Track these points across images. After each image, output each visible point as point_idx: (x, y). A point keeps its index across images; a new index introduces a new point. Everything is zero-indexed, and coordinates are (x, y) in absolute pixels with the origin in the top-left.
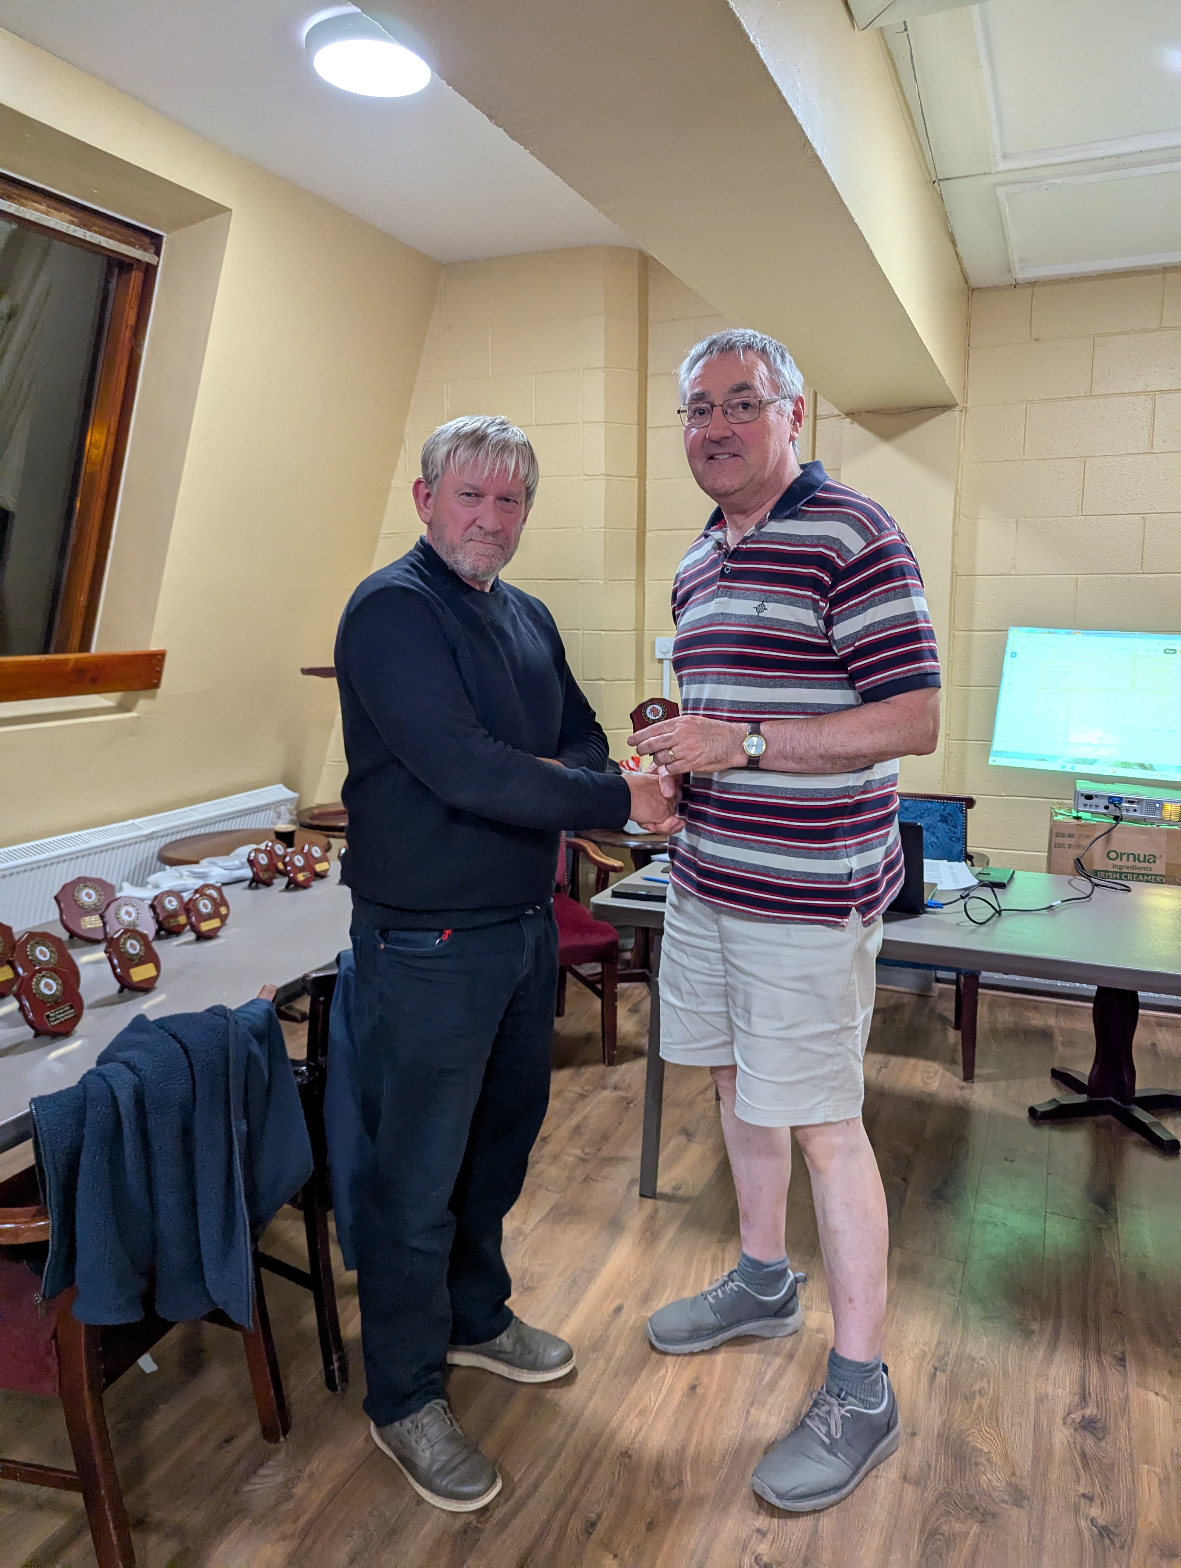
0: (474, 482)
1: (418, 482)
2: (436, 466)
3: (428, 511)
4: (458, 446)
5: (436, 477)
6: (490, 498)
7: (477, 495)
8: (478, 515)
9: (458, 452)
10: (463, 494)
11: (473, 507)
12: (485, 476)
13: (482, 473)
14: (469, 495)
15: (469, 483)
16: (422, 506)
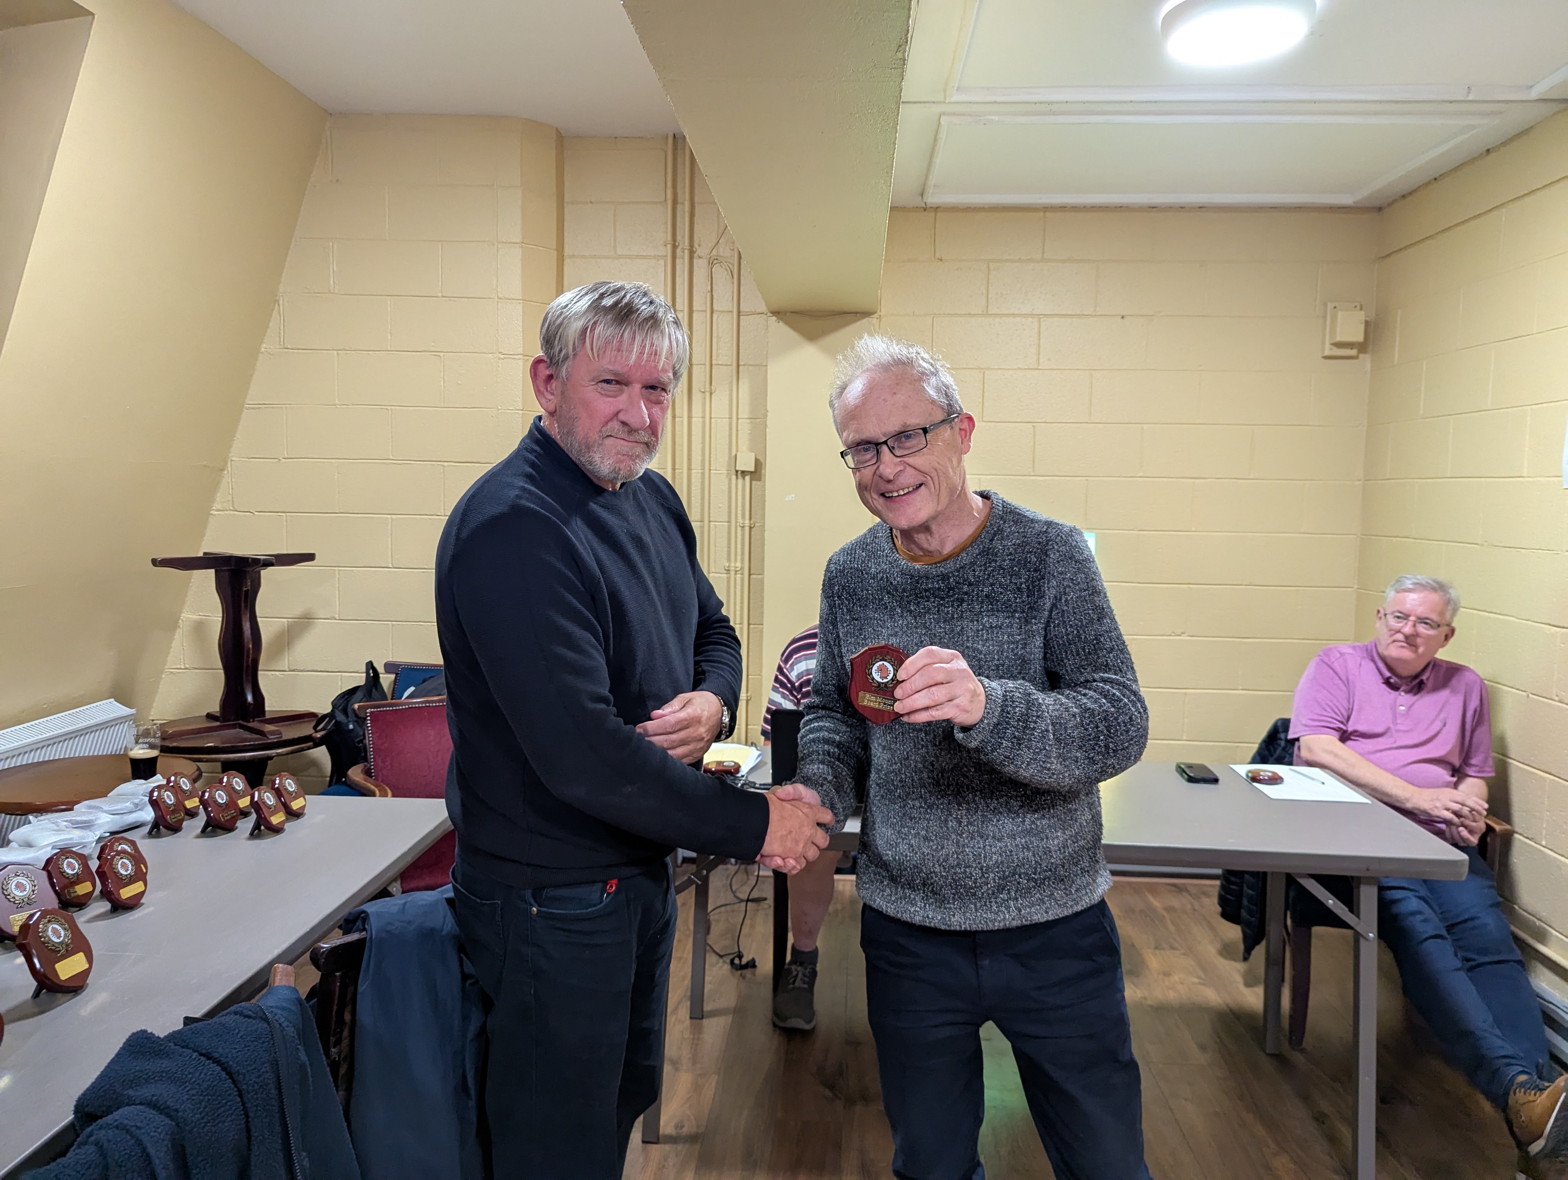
0: (617, 368)
1: (538, 362)
2: (567, 346)
3: (550, 397)
4: (595, 323)
5: (566, 357)
6: (637, 387)
7: (618, 382)
8: (621, 407)
9: (597, 332)
10: (601, 382)
11: (615, 397)
12: (632, 362)
13: (628, 357)
14: (607, 382)
15: (611, 368)
16: (542, 389)
